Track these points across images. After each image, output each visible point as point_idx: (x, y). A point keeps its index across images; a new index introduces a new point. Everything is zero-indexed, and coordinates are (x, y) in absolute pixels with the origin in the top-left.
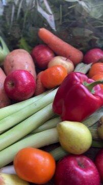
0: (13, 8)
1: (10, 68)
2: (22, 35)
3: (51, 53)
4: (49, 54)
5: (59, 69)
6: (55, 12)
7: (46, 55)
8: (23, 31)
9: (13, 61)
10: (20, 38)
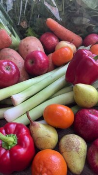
0: (22, 3)
1: (26, 51)
2: (29, 26)
3: (56, 38)
4: (54, 40)
5: (67, 49)
6: (58, 5)
7: (53, 40)
8: (30, 22)
9: (28, 46)
10: (28, 28)
